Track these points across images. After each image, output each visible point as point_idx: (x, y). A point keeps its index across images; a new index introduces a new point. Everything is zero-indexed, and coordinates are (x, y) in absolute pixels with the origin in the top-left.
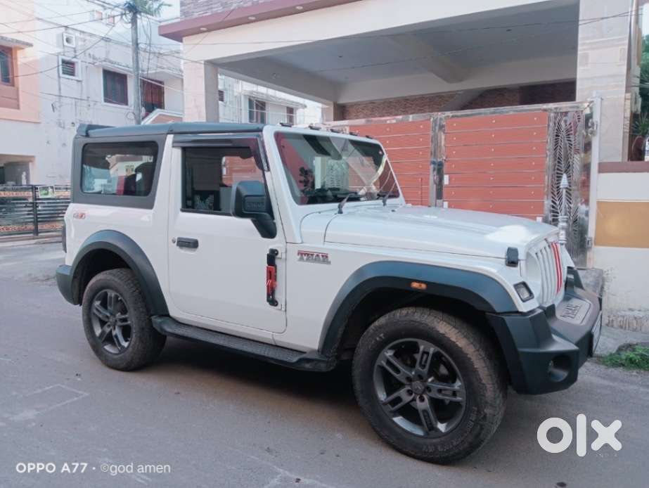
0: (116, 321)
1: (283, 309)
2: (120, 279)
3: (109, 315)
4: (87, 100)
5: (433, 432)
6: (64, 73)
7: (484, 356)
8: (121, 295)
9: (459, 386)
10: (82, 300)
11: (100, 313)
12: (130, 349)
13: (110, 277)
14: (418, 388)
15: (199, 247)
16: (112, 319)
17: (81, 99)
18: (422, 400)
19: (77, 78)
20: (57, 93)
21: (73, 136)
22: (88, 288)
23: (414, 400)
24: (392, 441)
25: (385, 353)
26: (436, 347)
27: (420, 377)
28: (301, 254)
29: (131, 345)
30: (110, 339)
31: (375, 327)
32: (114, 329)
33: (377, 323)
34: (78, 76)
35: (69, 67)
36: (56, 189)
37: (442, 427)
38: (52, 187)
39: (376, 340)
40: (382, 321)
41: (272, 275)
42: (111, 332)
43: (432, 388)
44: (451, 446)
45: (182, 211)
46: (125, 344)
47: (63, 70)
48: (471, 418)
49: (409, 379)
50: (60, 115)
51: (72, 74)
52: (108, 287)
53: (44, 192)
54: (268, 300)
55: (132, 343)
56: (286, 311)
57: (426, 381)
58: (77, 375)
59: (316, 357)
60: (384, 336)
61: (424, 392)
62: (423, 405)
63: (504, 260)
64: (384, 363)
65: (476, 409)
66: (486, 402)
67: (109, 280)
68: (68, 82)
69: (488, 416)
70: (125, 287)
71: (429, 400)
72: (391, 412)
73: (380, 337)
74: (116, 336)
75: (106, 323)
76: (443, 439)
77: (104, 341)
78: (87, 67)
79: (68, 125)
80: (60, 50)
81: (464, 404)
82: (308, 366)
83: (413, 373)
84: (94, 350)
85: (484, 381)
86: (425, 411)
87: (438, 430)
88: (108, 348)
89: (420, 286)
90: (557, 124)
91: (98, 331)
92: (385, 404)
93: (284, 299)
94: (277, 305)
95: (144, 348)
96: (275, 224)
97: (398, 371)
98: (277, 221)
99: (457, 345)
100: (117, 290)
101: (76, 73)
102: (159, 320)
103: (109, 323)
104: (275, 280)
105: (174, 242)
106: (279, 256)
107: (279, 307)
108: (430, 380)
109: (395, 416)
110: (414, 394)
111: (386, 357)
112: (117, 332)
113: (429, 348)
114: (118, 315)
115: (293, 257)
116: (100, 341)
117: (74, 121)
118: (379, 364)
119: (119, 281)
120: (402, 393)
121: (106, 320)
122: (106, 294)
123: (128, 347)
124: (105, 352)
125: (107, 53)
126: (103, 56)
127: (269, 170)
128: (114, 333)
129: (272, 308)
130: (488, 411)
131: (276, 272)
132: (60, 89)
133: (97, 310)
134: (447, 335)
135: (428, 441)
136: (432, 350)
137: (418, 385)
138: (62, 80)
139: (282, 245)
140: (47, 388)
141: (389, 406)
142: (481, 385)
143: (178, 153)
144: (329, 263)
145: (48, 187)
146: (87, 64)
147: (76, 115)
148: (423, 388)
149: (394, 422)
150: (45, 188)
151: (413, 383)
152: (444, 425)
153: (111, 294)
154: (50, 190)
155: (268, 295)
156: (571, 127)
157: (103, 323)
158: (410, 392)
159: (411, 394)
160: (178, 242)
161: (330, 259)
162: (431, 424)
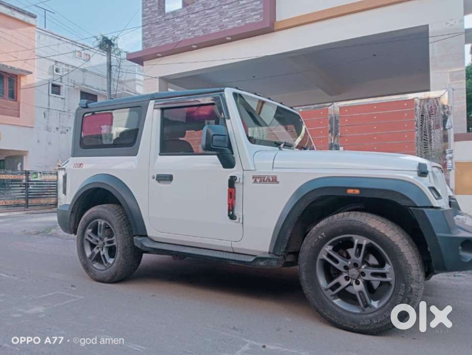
0: (104, 243)
1: (241, 221)
2: (109, 210)
3: (98, 239)
4: (68, 112)
5: (368, 308)
6: (52, 93)
7: (407, 243)
8: (110, 222)
9: (389, 269)
10: (77, 230)
11: (92, 238)
12: (115, 264)
13: (100, 209)
14: (354, 274)
15: (173, 181)
16: (100, 243)
17: (64, 112)
18: (357, 283)
19: (61, 97)
20: (47, 107)
21: (76, 108)
22: (82, 219)
23: (351, 284)
24: (333, 319)
25: (326, 249)
26: (368, 240)
27: (356, 265)
28: (255, 178)
29: (116, 261)
30: (98, 258)
31: (316, 228)
32: (102, 249)
33: (318, 225)
34: (62, 95)
35: (56, 89)
36: (43, 174)
37: (375, 304)
38: (40, 173)
39: (318, 238)
40: (322, 223)
41: (232, 195)
42: (99, 253)
43: (366, 273)
44: (384, 318)
45: (160, 155)
46: (111, 261)
47: (52, 91)
48: (400, 293)
49: (346, 268)
50: (48, 122)
51: (59, 93)
52: (99, 218)
53: (35, 176)
54: (229, 215)
55: (117, 259)
56: (243, 223)
57: (360, 267)
58: (72, 286)
59: (268, 256)
60: (325, 234)
61: (359, 277)
62: (358, 288)
63: (416, 173)
64: (325, 257)
65: (404, 285)
66: (412, 279)
67: (100, 211)
68: (55, 99)
69: (413, 290)
70: (113, 216)
71: (363, 283)
72: (332, 296)
73: (322, 236)
74: (104, 256)
75: (96, 245)
76: (376, 313)
77: (93, 260)
78: (69, 89)
79: (54, 129)
80: (50, 77)
81: (393, 283)
82: (262, 263)
83: (350, 263)
84: (84, 268)
85: (409, 263)
86: (360, 292)
87: (371, 307)
88: (96, 265)
89: (354, 192)
90: (422, 108)
91: (88, 253)
92: (326, 290)
93: (241, 214)
94: (236, 219)
95: (126, 263)
96: (234, 158)
97: (337, 262)
98: (236, 155)
99: (386, 236)
100: (106, 219)
101: (61, 93)
102: (140, 239)
103: (97, 246)
104: (235, 199)
105: (154, 178)
106: (238, 181)
107: (237, 220)
108: (363, 267)
109: (334, 299)
110: (350, 280)
111: (326, 251)
112: (104, 252)
113: (363, 241)
114: (106, 239)
115: (249, 180)
116: (90, 261)
117: (58, 127)
118: (322, 258)
119: (108, 212)
120: (341, 280)
121: (96, 243)
122: (97, 223)
123: (113, 263)
124: (93, 269)
125: (84, 80)
126: (81, 82)
127: (229, 118)
128: (102, 253)
129: (231, 222)
130: (413, 286)
131: (235, 192)
132: (49, 104)
133: (89, 236)
134: (378, 229)
135: (364, 317)
136: (365, 242)
137: (353, 272)
138: (51, 97)
139: (240, 173)
140: (50, 294)
141: (330, 290)
142: (408, 266)
143: (158, 113)
144: (278, 182)
145: (37, 173)
146: (69, 87)
147: (60, 122)
148: (358, 274)
149: (334, 304)
150: (36, 173)
151: (350, 271)
152: (377, 302)
153: (101, 222)
154: (39, 175)
155: (229, 211)
156: (432, 109)
157: (93, 246)
158: (347, 278)
159: (348, 280)
160: (157, 177)
161: (278, 180)
162: (366, 302)
